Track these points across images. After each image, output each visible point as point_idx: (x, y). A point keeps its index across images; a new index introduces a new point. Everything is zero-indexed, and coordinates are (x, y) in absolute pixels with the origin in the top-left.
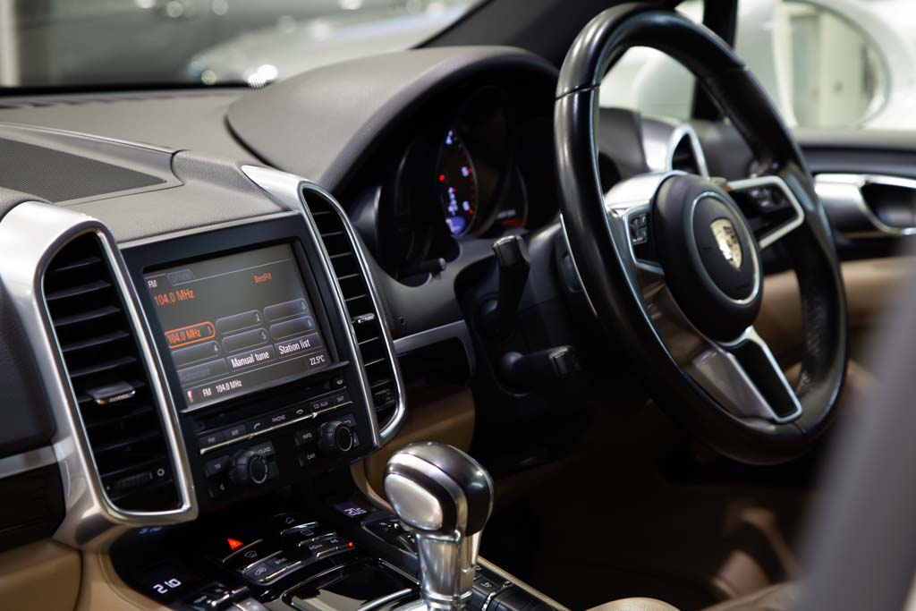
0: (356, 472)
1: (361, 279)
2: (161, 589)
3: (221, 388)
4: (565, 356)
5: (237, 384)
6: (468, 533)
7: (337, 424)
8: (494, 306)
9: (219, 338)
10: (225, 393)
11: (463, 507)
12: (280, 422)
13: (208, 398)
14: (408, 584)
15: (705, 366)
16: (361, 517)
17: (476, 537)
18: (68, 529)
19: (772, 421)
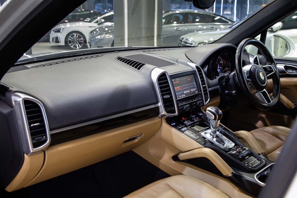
0: (201, 108)
1: (204, 80)
2: (172, 125)
3: (182, 96)
4: (235, 93)
5: (185, 95)
6: (218, 120)
7: (199, 102)
8: (224, 84)
9: (182, 89)
10: (183, 97)
11: (217, 116)
12: (191, 101)
13: (180, 98)
14: (209, 126)
15: (257, 95)
16: (202, 115)
17: (219, 121)
18: (160, 115)
19: (267, 104)
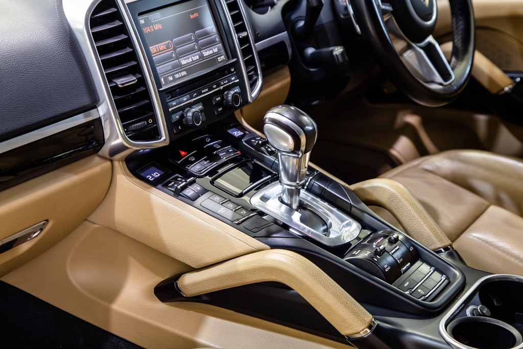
1: (240, 13)
2: (150, 178)
3: (177, 76)
4: (342, 54)
5: (184, 73)
6: (306, 152)
7: (232, 92)
8: (301, 23)
9: (175, 49)
10: (179, 78)
11: (303, 139)
12: (206, 93)
13: (171, 82)
14: (269, 173)
15: (409, 57)
16: (242, 137)
17: (308, 154)
18: (105, 150)
19: (441, 84)
